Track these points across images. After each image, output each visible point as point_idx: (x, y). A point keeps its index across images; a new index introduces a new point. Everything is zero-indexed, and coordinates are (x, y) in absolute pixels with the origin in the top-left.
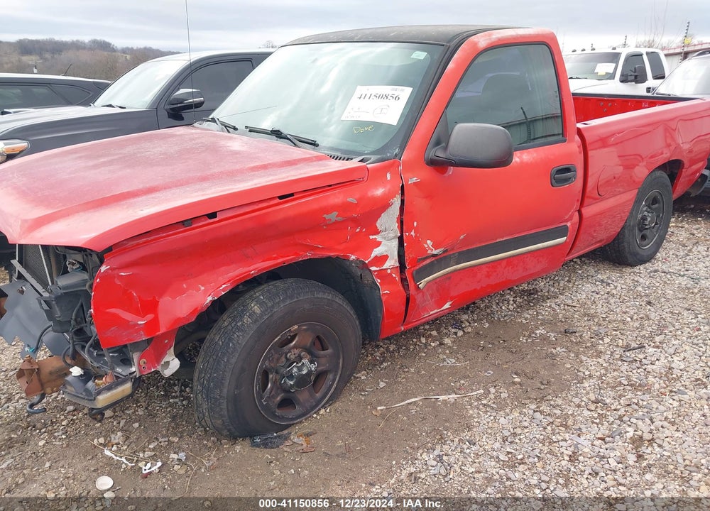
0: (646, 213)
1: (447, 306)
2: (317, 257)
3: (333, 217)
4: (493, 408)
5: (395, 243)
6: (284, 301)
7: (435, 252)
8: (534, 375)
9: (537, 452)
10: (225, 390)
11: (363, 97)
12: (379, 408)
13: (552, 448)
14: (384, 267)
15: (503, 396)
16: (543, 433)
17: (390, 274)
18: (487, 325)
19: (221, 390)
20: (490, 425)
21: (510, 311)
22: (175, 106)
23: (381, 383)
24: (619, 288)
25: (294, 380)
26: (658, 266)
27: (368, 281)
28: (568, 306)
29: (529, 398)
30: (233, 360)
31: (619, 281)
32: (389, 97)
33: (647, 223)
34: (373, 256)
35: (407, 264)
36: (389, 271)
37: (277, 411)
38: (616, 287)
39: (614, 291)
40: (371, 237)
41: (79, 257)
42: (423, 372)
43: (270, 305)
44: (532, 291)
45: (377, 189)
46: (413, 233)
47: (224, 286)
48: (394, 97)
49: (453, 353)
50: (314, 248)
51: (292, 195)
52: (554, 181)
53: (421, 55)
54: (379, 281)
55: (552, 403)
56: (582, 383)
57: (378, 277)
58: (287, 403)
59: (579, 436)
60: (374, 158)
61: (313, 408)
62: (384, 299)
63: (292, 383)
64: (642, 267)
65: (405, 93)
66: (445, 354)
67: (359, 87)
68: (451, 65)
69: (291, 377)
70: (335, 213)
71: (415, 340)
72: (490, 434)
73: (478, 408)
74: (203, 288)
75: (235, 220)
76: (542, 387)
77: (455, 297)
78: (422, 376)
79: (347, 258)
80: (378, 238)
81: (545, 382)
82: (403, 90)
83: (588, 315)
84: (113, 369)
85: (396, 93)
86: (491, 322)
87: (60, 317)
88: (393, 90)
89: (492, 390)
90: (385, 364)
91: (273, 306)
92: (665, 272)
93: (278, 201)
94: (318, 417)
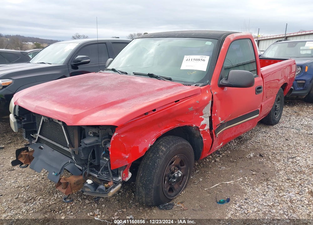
0: (276, 104)
1: (221, 144)
2: (182, 126)
3: (191, 109)
4: (250, 185)
5: (208, 119)
6: (173, 145)
7: (221, 122)
8: (259, 171)
9: (277, 201)
10: (154, 185)
11: (188, 60)
12: (205, 189)
13: (282, 199)
14: (205, 129)
15: (252, 180)
16: (275, 193)
17: (207, 132)
18: (229, 152)
19: (152, 185)
20: (253, 192)
21: (235, 146)
22: (77, 63)
23: (200, 179)
24: (272, 134)
25: (176, 179)
26: (282, 125)
27: (197, 135)
28: (257, 142)
29: (262, 180)
30: (157, 171)
31: (272, 131)
32: (200, 60)
33: (277, 108)
34: (201, 124)
35: (213, 127)
36: (206, 131)
37: (169, 193)
38: (271, 134)
39: (271, 136)
40: (200, 117)
41: (95, 130)
42: (215, 173)
43: (168, 147)
44: (240, 137)
45: (205, 97)
46: (215, 115)
47: (153, 140)
48: (203, 60)
49: (223, 164)
50: (180, 122)
51: (179, 101)
52: (256, 92)
53: (209, 43)
54: (202, 135)
55: (272, 181)
56: (279, 173)
57: (202, 133)
58: (171, 190)
59: (289, 193)
60: (201, 84)
61: (179, 191)
62: (204, 142)
63: (175, 180)
64: (276, 125)
65: (207, 58)
66: (219, 165)
67: (185, 56)
68: (223, 47)
69: (174, 177)
70: (192, 107)
71: (204, 160)
72: (255, 195)
73: (244, 186)
74: (146, 141)
75: (162, 111)
76: (265, 175)
77: (224, 140)
78: (215, 175)
79: (192, 125)
80: (203, 117)
81: (265, 173)
82: (206, 57)
83: (266, 146)
84: (112, 179)
85: (203, 59)
86: (231, 151)
87: (83, 158)
88: (201, 57)
89: (246, 178)
90: (197, 171)
91: (170, 147)
92: (285, 127)
93: (175, 103)
94: (182, 195)
